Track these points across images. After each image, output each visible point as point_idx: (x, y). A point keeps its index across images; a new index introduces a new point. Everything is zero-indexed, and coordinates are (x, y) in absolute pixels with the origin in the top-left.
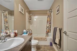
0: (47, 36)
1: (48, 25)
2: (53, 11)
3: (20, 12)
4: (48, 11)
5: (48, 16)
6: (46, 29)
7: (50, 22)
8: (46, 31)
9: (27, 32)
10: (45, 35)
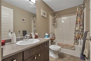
0: (75, 44)
1: (77, 28)
2: (86, 7)
3: (42, 16)
4: (78, 8)
5: (78, 15)
6: (75, 33)
7: (81, 24)
8: (75, 37)
9: (48, 36)
10: (74, 42)
